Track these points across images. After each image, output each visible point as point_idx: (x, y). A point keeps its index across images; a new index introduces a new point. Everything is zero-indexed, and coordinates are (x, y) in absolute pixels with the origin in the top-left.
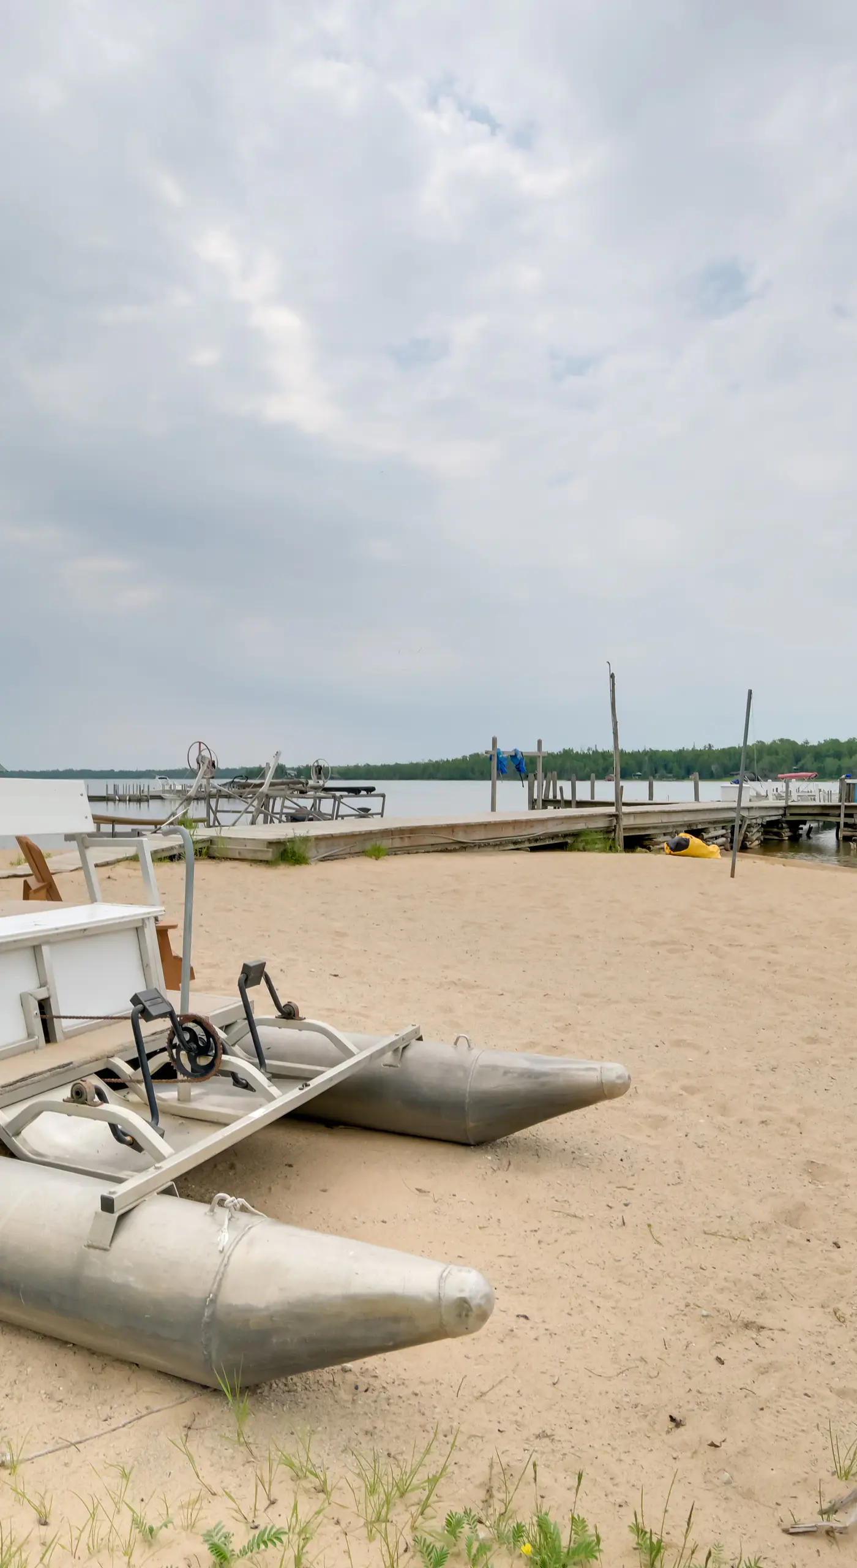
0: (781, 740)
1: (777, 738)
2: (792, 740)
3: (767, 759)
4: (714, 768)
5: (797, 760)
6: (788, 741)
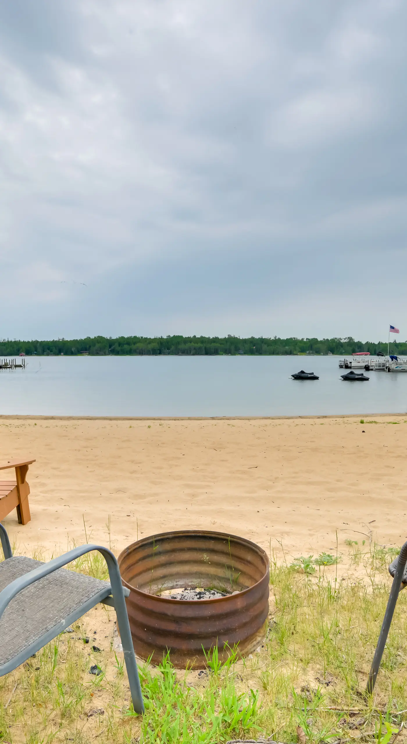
0: (99, 336)
1: (96, 336)
2: (103, 336)
3: (98, 345)
4: (73, 349)
5: (110, 347)
6: (101, 337)
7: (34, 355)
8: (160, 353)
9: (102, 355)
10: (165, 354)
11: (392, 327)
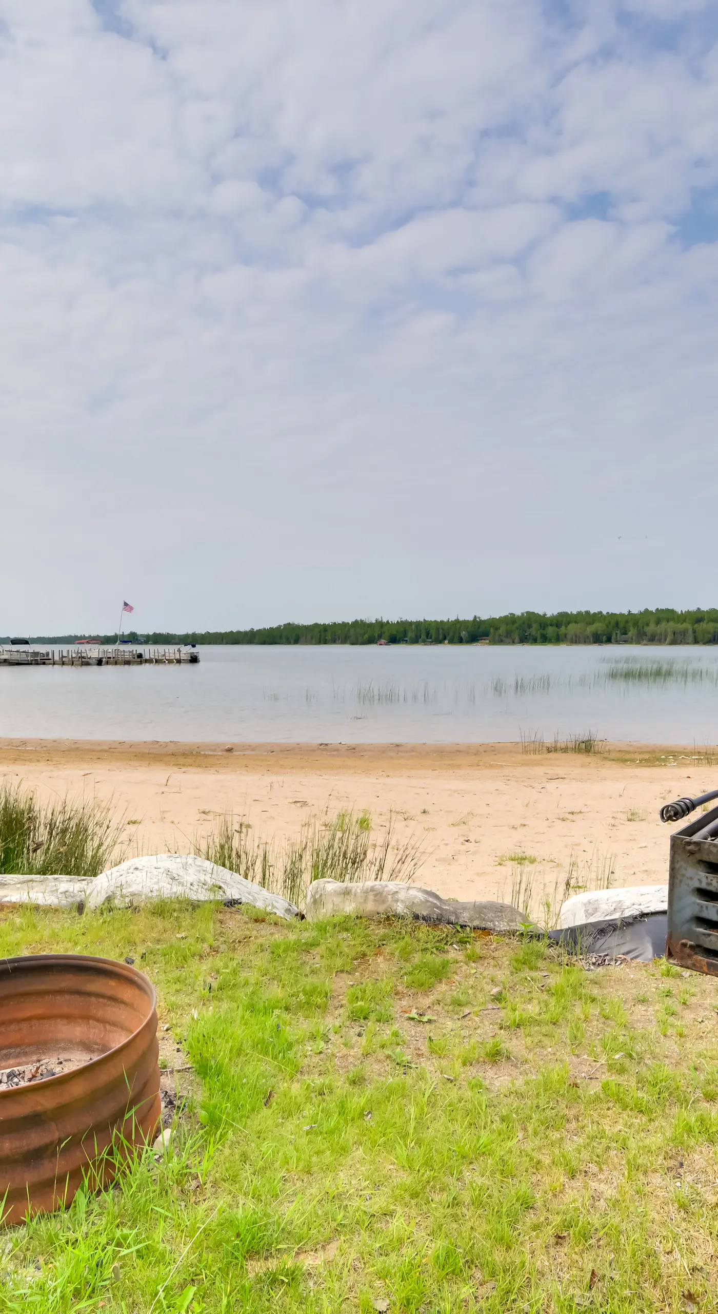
7: (403, 644)
8: (609, 641)
9: (508, 644)
10: (617, 642)
11: (126, 604)
